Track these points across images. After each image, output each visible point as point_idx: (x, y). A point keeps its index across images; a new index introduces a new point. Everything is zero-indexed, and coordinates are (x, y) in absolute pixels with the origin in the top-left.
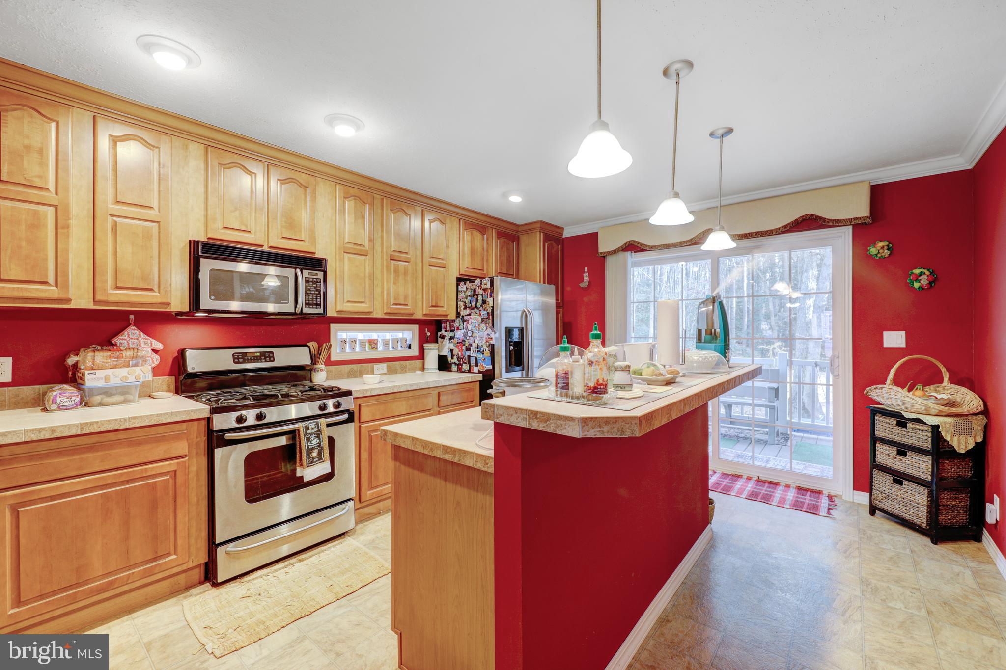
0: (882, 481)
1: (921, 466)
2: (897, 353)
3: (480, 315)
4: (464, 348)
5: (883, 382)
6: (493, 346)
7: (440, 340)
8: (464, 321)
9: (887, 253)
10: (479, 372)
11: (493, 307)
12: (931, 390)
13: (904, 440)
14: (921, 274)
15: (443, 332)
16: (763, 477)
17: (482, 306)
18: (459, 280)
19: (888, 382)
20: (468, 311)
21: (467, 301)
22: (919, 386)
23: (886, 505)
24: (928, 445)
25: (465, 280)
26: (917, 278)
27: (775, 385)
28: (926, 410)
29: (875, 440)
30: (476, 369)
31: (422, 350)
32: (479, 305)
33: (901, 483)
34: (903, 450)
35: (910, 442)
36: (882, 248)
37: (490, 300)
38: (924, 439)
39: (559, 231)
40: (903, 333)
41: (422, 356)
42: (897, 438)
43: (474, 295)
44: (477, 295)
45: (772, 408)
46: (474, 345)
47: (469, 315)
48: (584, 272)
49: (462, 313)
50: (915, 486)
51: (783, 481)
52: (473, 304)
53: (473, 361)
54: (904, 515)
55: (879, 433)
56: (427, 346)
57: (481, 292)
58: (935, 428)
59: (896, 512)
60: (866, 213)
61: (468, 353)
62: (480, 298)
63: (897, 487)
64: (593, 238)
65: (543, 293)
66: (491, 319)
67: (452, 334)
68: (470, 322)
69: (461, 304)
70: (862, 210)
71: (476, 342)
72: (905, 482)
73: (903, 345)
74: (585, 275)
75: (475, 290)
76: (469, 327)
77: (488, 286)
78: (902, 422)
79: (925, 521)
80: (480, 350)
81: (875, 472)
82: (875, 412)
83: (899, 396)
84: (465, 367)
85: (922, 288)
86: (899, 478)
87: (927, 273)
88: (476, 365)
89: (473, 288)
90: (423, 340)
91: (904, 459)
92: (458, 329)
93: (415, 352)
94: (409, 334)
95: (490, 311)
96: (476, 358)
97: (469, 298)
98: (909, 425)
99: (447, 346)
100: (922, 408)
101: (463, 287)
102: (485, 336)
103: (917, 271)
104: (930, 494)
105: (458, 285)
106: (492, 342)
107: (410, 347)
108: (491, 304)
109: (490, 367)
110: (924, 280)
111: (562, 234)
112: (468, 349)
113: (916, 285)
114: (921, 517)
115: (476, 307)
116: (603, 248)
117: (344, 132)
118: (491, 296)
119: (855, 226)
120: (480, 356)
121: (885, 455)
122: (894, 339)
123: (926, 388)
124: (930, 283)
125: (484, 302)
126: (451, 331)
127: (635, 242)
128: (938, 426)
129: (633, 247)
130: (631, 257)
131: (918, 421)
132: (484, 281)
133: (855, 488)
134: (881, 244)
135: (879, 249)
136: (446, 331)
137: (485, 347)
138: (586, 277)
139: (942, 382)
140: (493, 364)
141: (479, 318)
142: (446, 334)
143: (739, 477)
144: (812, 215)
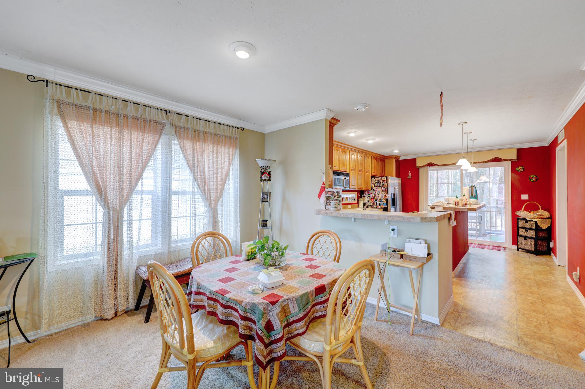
0: (521, 240)
1: (532, 234)
2: (525, 201)
3: (382, 189)
4: (374, 200)
5: (521, 210)
6: (387, 199)
7: (363, 197)
8: (374, 191)
9: (522, 170)
10: (381, 208)
11: (387, 186)
12: (536, 212)
13: (527, 227)
14: (533, 177)
15: (364, 195)
16: (480, 243)
17: (382, 186)
18: (372, 177)
19: (522, 209)
20: (376, 188)
21: (375, 184)
22: (533, 211)
23: (522, 247)
24: (534, 227)
25: (375, 177)
26: (532, 178)
27: (481, 215)
28: (534, 217)
29: (519, 228)
30: (380, 207)
31: (358, 201)
32: (381, 186)
33: (526, 239)
34: (527, 229)
35: (529, 227)
36: (521, 169)
37: (386, 184)
38: (533, 226)
39: (398, 157)
40: (528, 195)
41: (358, 203)
42: (525, 226)
43: (379, 182)
44: (380, 182)
45: (480, 223)
46: (379, 199)
47: (377, 189)
48: (409, 173)
49: (373, 188)
50: (530, 239)
51: (488, 244)
52: (378, 185)
53: (378, 204)
54: (527, 249)
55: (520, 225)
56: (360, 199)
57: (382, 181)
58: (536, 222)
59: (525, 248)
60: (516, 158)
61: (376, 202)
62: (381, 183)
63: (526, 241)
64: (415, 160)
65: (399, 180)
66: (386, 190)
67: (369, 195)
68: (377, 191)
69: (373, 185)
70: (514, 157)
71: (380, 198)
72: (528, 239)
73: (528, 199)
74: (409, 174)
75: (379, 181)
76: (377, 193)
77: (385, 179)
78: (527, 221)
79: (533, 249)
80: (381, 200)
81: (519, 237)
82: (518, 219)
83: (526, 213)
84: (375, 206)
85: (533, 181)
86: (526, 238)
87: (535, 177)
88: (380, 205)
89: (378, 180)
90: (358, 198)
91: (527, 232)
92: (371, 193)
93: (356, 201)
94: (354, 195)
95: (386, 187)
96: (380, 203)
97: (377, 183)
98: (529, 222)
99: (366, 200)
100: (532, 217)
101: (373, 179)
102: (384, 196)
103: (532, 176)
104: (535, 242)
105: (371, 178)
106: (387, 198)
107: (354, 200)
108: (386, 185)
109: (386, 206)
110: (534, 179)
111: (399, 159)
112: (376, 200)
113: (532, 180)
114: (532, 248)
115: (380, 186)
116: (418, 165)
117: (370, 142)
118: (386, 183)
119: (512, 162)
120: (381, 203)
121: (522, 232)
122: (525, 197)
123: (535, 212)
124: (536, 180)
125: (383, 185)
126: (368, 194)
127: (432, 163)
128: (537, 221)
129: (431, 165)
130: (430, 168)
131: (531, 220)
132: (383, 178)
133: (513, 244)
134: (520, 167)
135: (520, 169)
136: (366, 194)
137: (384, 200)
138: (410, 175)
139: (539, 210)
140: (387, 205)
141: (381, 190)
142: (366, 195)
143: (472, 244)
144: (498, 158)
